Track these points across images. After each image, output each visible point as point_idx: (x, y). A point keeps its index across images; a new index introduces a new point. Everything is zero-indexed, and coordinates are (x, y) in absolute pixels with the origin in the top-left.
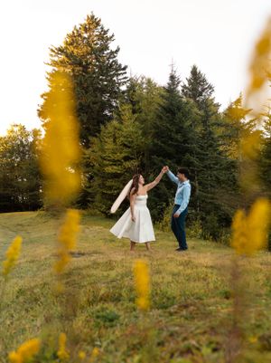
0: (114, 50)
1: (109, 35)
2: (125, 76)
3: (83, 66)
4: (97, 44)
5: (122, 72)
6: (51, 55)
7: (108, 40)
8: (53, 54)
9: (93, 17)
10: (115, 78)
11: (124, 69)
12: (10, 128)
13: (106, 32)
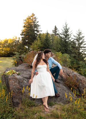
11: (40, 25)
13: (36, 17)
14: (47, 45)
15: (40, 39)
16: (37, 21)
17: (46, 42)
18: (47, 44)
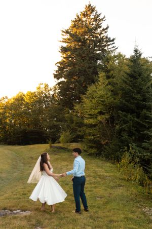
0: (105, 28)
1: (101, 17)
2: (113, 45)
3: (82, 42)
4: (92, 24)
5: (111, 43)
6: (63, 35)
7: (100, 21)
8: (64, 34)
9: (90, 6)
10: (106, 48)
11: (113, 40)
12: (38, 86)
13: (99, 16)
14: (139, 97)
15: (108, 77)
16: (104, 25)
17: (134, 86)
18: (139, 92)
